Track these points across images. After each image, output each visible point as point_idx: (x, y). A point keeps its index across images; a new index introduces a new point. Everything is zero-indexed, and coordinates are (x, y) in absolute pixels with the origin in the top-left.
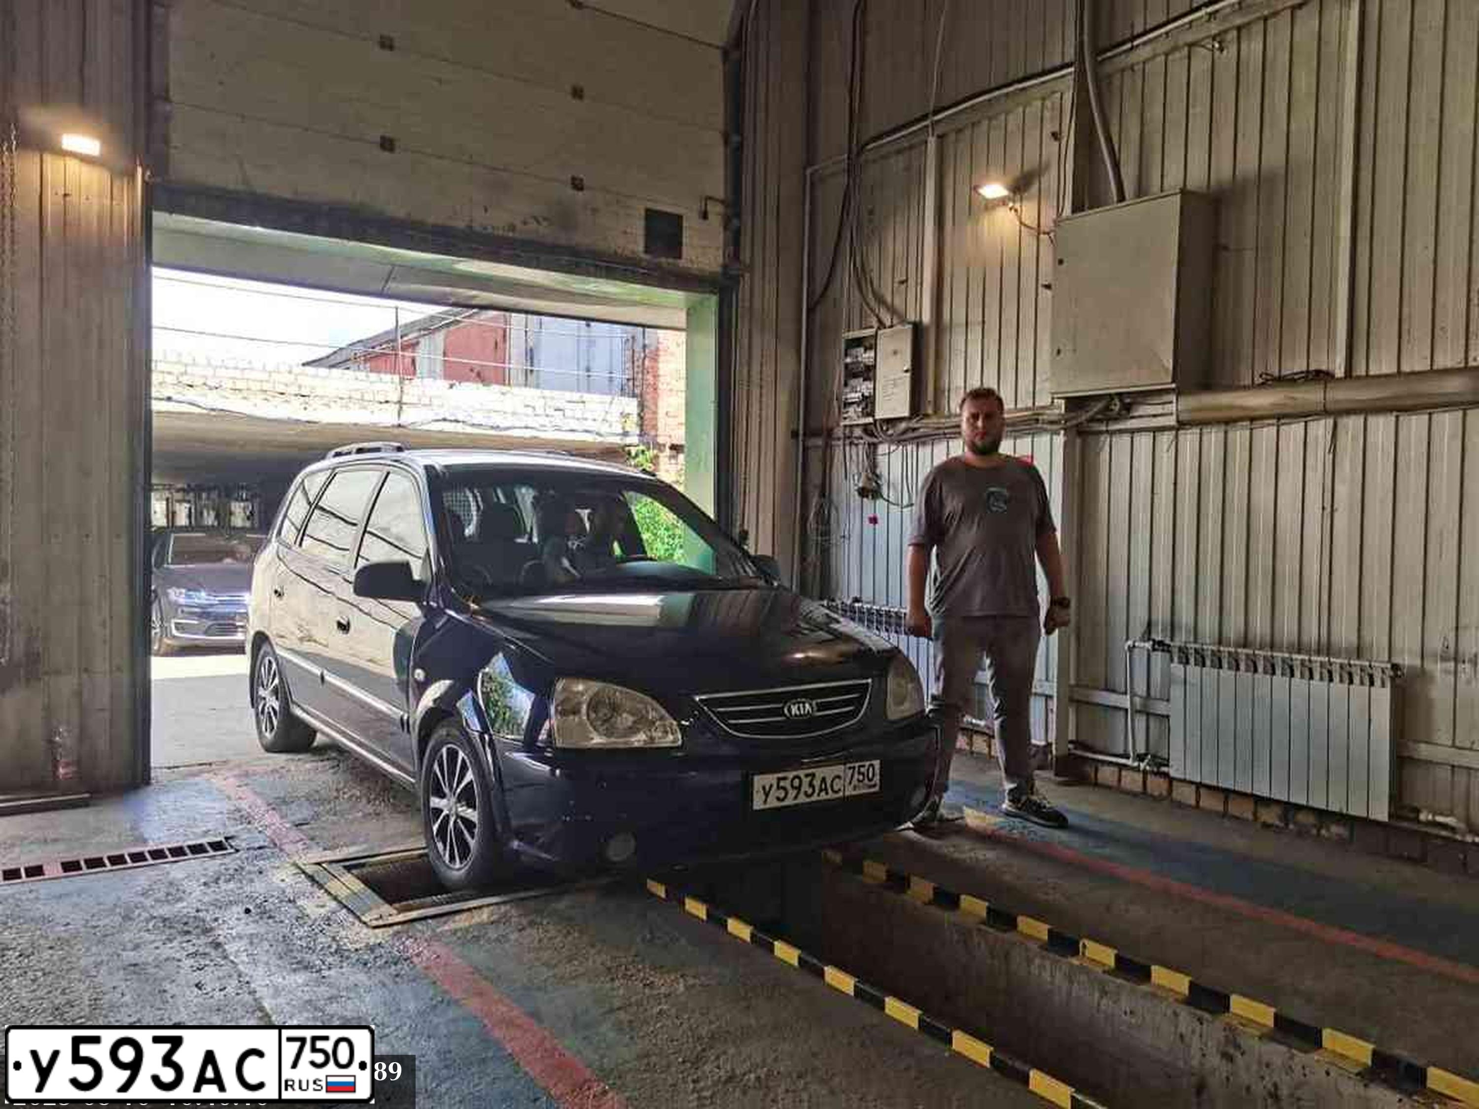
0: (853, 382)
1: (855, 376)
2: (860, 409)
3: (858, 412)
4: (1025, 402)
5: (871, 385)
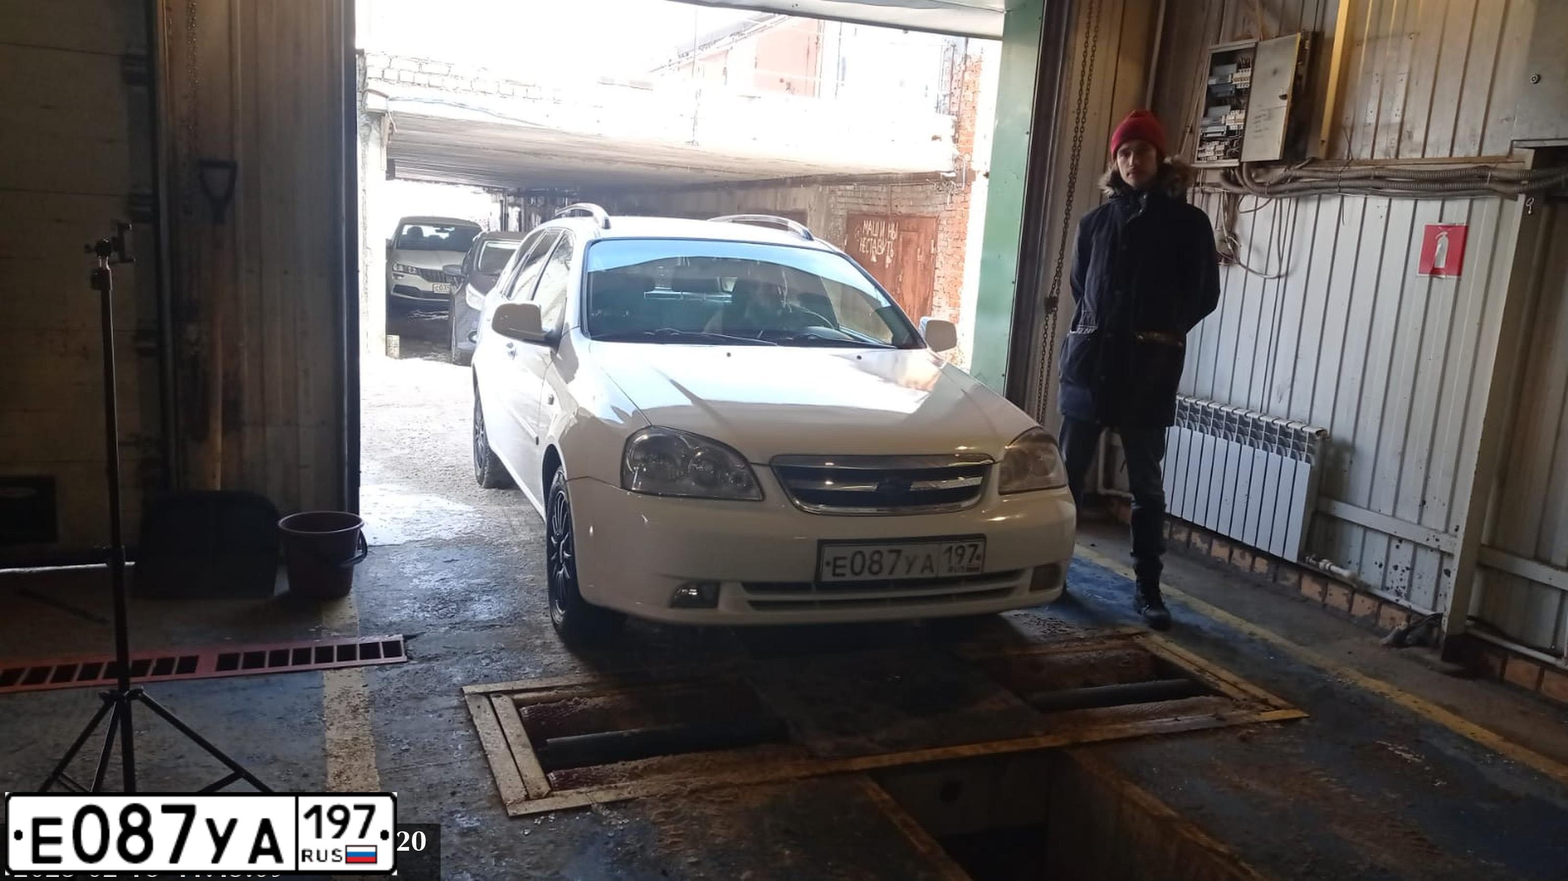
0: (1215, 111)
1: (1220, 102)
2: (1221, 148)
3: (1219, 152)
4: (1467, 149)
5: (1242, 116)
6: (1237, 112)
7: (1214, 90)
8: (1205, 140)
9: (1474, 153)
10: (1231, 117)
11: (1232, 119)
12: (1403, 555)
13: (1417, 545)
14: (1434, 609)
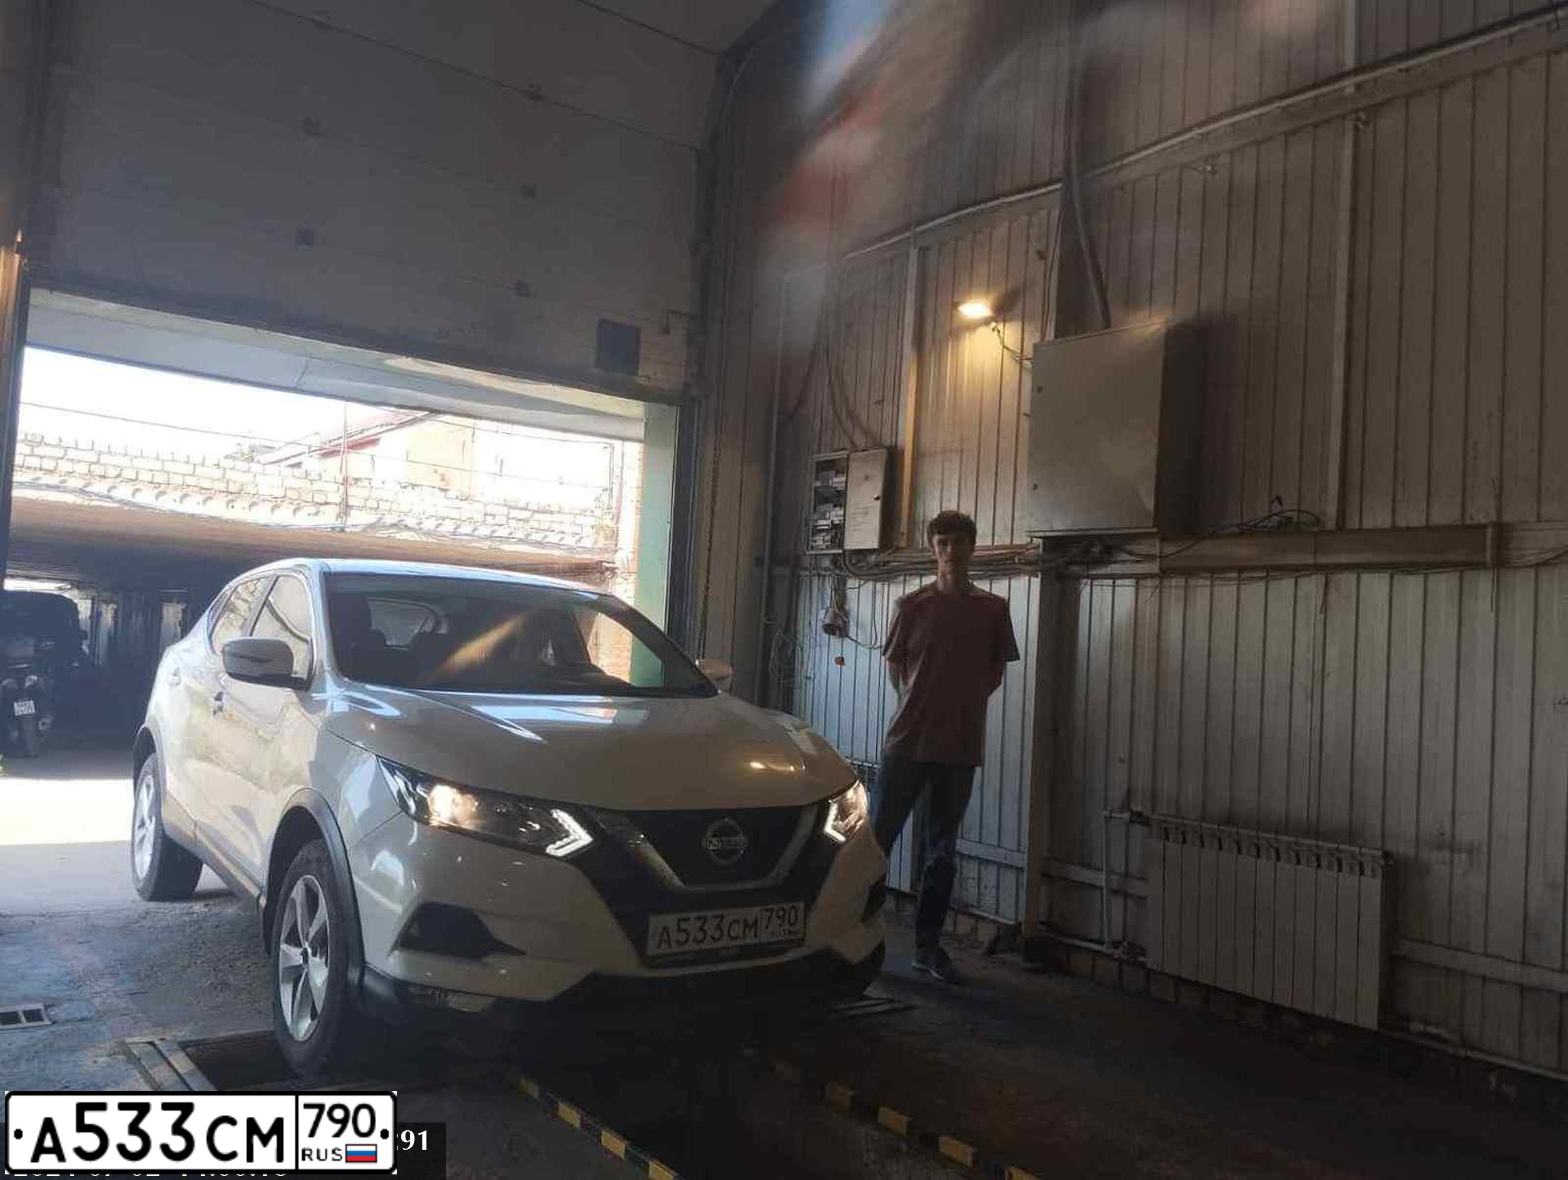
0: (822, 508)
1: (826, 501)
2: (828, 538)
3: (827, 542)
4: (1003, 539)
5: (842, 512)
6: (838, 509)
7: (820, 490)
8: (816, 531)
9: (1007, 542)
10: (833, 513)
11: (835, 515)
12: (990, 875)
13: (999, 865)
14: (1016, 919)
